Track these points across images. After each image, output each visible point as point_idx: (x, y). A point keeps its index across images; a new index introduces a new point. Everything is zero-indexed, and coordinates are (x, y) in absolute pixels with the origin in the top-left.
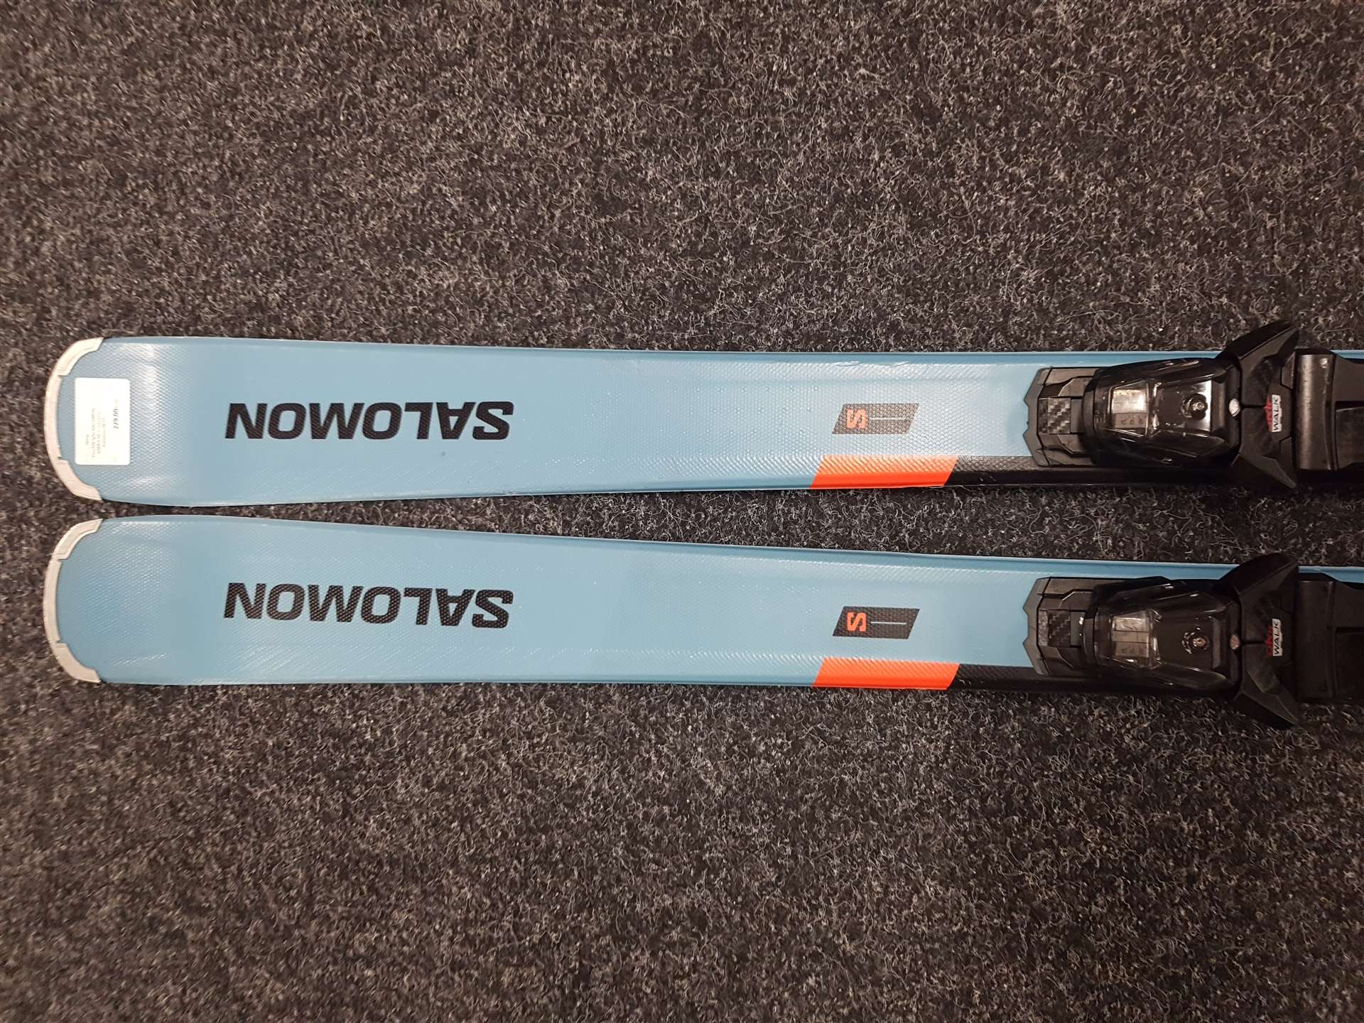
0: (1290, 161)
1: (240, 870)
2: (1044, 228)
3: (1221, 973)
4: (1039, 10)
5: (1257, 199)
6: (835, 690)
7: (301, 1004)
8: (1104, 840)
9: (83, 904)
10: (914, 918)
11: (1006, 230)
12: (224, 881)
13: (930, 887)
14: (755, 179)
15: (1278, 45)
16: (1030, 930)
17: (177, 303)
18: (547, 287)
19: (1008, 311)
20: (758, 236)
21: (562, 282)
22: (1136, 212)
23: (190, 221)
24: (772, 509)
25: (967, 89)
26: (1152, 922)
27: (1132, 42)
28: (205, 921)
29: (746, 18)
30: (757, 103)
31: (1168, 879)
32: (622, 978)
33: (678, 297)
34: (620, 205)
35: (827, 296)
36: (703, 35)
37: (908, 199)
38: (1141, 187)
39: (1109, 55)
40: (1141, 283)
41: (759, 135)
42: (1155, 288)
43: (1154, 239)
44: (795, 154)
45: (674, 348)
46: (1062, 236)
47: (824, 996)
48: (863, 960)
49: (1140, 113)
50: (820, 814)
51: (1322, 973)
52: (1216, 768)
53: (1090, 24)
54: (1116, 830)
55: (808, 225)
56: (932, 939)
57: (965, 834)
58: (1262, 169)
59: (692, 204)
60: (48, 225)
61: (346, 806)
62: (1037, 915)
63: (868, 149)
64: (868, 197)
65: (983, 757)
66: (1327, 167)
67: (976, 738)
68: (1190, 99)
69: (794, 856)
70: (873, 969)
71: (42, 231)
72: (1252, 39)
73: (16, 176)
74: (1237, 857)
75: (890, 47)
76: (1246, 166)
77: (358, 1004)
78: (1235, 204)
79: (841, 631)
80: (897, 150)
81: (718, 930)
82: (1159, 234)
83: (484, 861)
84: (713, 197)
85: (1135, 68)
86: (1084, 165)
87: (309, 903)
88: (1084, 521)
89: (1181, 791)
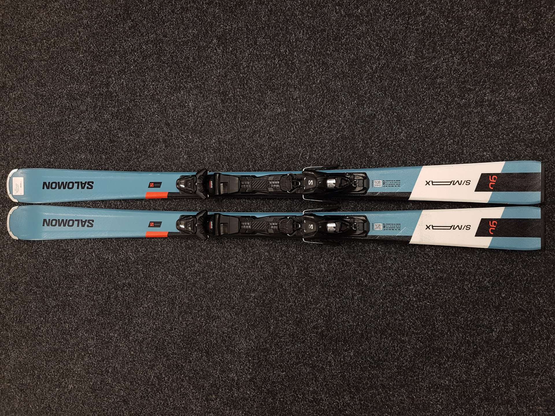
0: (229, 135)
1: (47, 278)
2: (188, 148)
3: (218, 291)
4: (187, 104)
5: (223, 142)
6: (153, 238)
7: (58, 305)
8: (199, 266)
9: (17, 287)
10: (167, 283)
11: (182, 148)
12: (44, 281)
13: (170, 276)
14: (138, 137)
15: (227, 112)
16: (186, 284)
17: (34, 161)
18: (101, 158)
19: (182, 164)
20: (139, 148)
21: (104, 157)
22: (203, 145)
23: (36, 144)
24: (142, 203)
25: (174, 120)
26: (207, 281)
27: (202, 111)
28: (40, 289)
29: (136, 104)
30: (138, 122)
31: (209, 273)
32: (116, 297)
33: (125, 160)
34: (114, 141)
35: (151, 160)
36: (129, 107)
37: (165, 141)
38: (204, 140)
39: (198, 114)
40: (204, 158)
41: (139, 128)
42: (207, 159)
43: (206, 150)
44: (145, 132)
45: (125, 171)
46: (191, 149)
47: (151, 299)
48: (158, 291)
49: (204, 125)
50: (151, 263)
51: (234, 290)
52: (217, 251)
53: (195, 107)
54: (201, 264)
55: (148, 146)
56: (170, 287)
57: (176, 266)
58: (224, 136)
59: (127, 142)
60: (9, 144)
61: (66, 264)
62: (188, 281)
63: (158, 131)
64: (158, 141)
65: (179, 250)
66: (235, 136)
67: (177, 247)
68: (212, 122)
69: (146, 271)
70: (160, 293)
71: (8, 146)
72: (222, 111)
73: (3, 134)
74: (221, 268)
75: (161, 111)
76: (221, 135)
77: (69, 305)
78: (220, 143)
79: (149, 226)
80: (163, 132)
81: (133, 287)
82: (207, 149)
83: (91, 274)
84: (131, 140)
85: (203, 116)
86: (194, 135)
87: (60, 285)
88: (195, 204)
89: (211, 256)
